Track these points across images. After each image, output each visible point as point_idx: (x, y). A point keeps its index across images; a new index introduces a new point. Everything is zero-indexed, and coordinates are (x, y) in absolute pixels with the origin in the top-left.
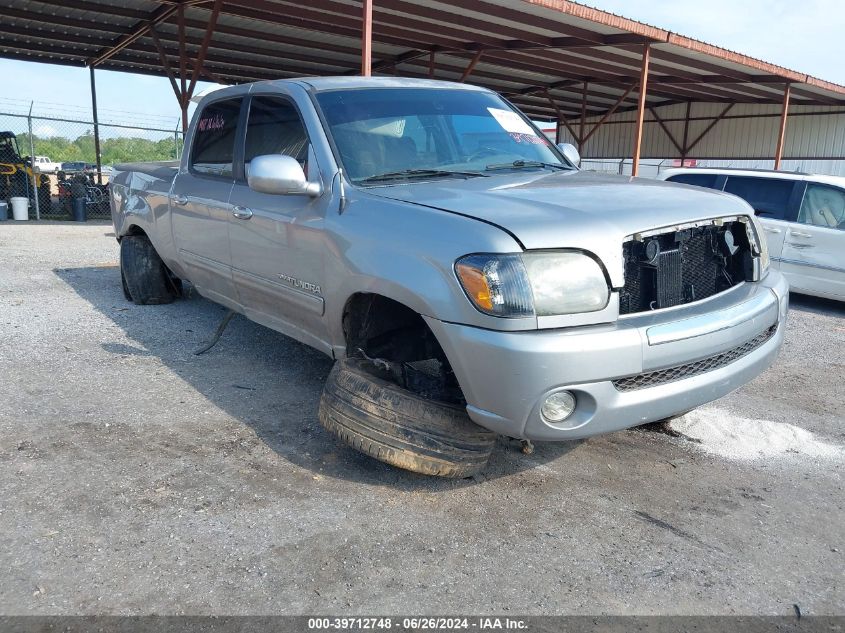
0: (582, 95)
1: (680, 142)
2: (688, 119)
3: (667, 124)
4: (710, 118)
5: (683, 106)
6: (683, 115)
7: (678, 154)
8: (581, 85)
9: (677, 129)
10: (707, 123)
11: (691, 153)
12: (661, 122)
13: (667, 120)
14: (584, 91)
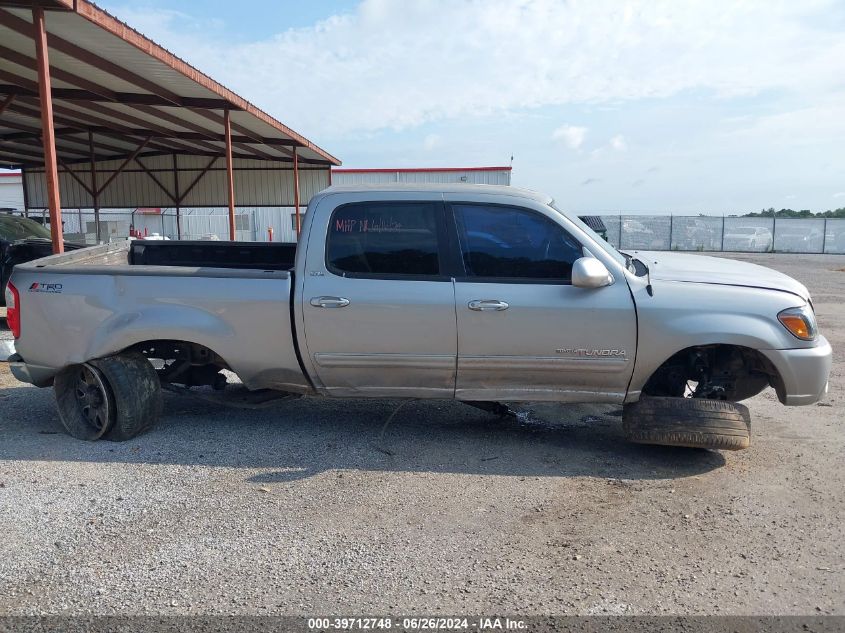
0: (88, 147)
1: (172, 191)
2: (176, 170)
3: (157, 175)
4: (197, 170)
5: (169, 157)
6: (170, 166)
7: (172, 203)
8: (85, 135)
9: (167, 179)
10: (196, 174)
11: (183, 202)
12: (149, 172)
13: (156, 170)
14: (90, 142)
